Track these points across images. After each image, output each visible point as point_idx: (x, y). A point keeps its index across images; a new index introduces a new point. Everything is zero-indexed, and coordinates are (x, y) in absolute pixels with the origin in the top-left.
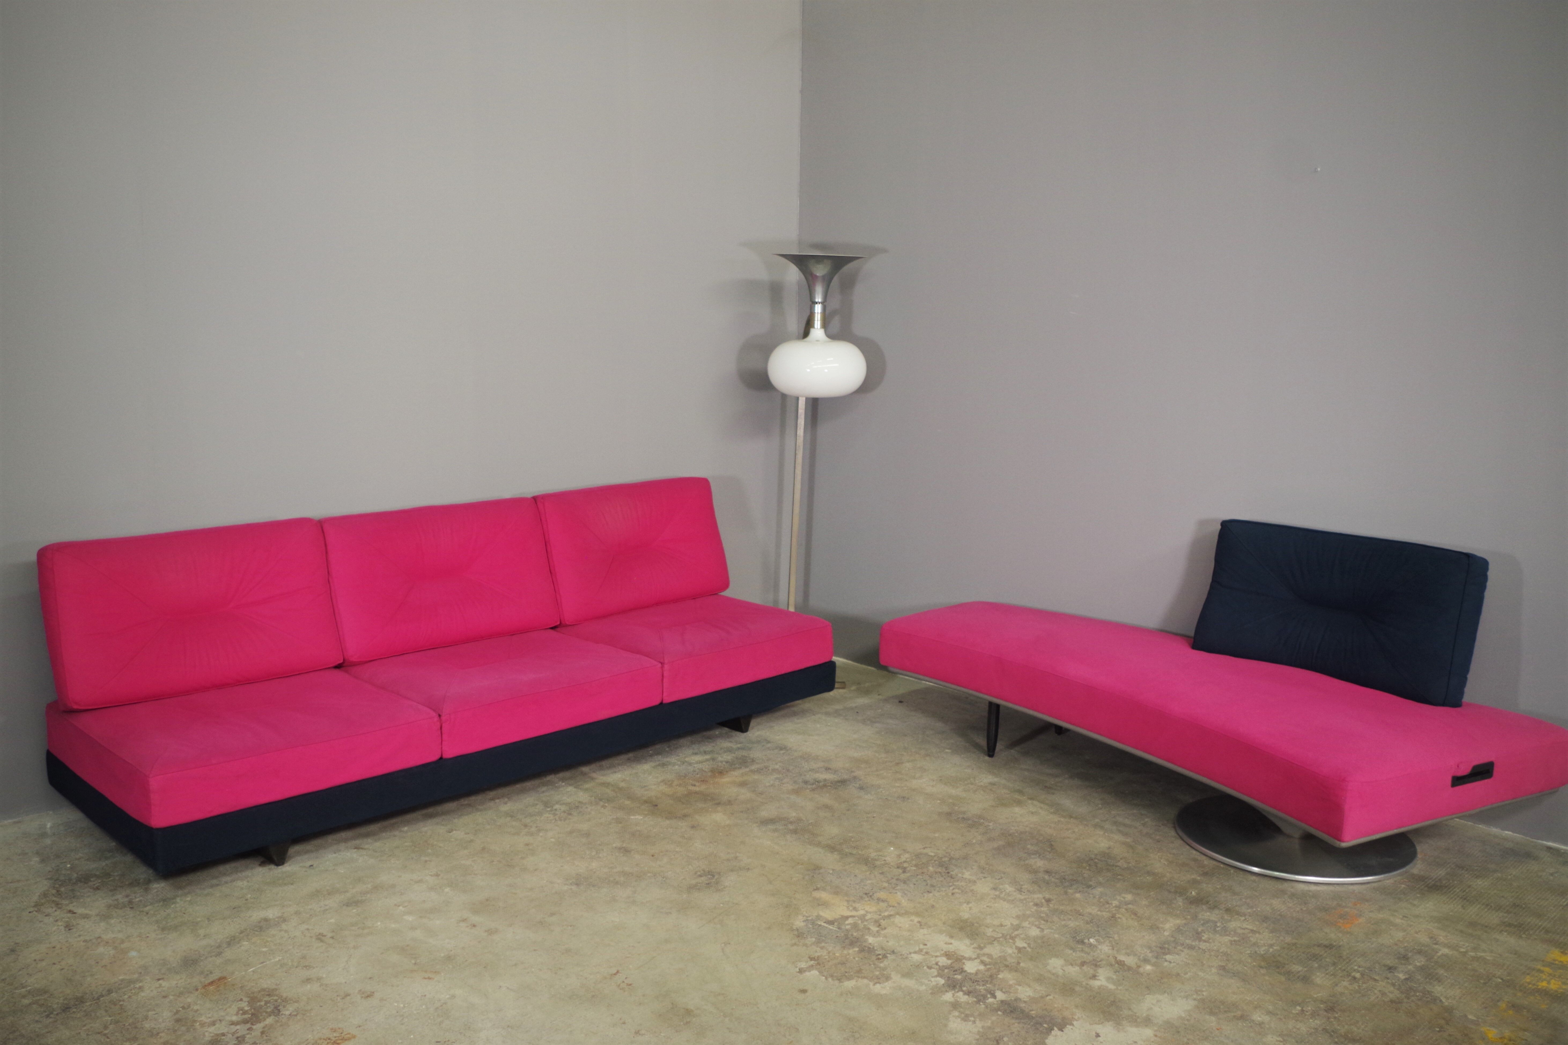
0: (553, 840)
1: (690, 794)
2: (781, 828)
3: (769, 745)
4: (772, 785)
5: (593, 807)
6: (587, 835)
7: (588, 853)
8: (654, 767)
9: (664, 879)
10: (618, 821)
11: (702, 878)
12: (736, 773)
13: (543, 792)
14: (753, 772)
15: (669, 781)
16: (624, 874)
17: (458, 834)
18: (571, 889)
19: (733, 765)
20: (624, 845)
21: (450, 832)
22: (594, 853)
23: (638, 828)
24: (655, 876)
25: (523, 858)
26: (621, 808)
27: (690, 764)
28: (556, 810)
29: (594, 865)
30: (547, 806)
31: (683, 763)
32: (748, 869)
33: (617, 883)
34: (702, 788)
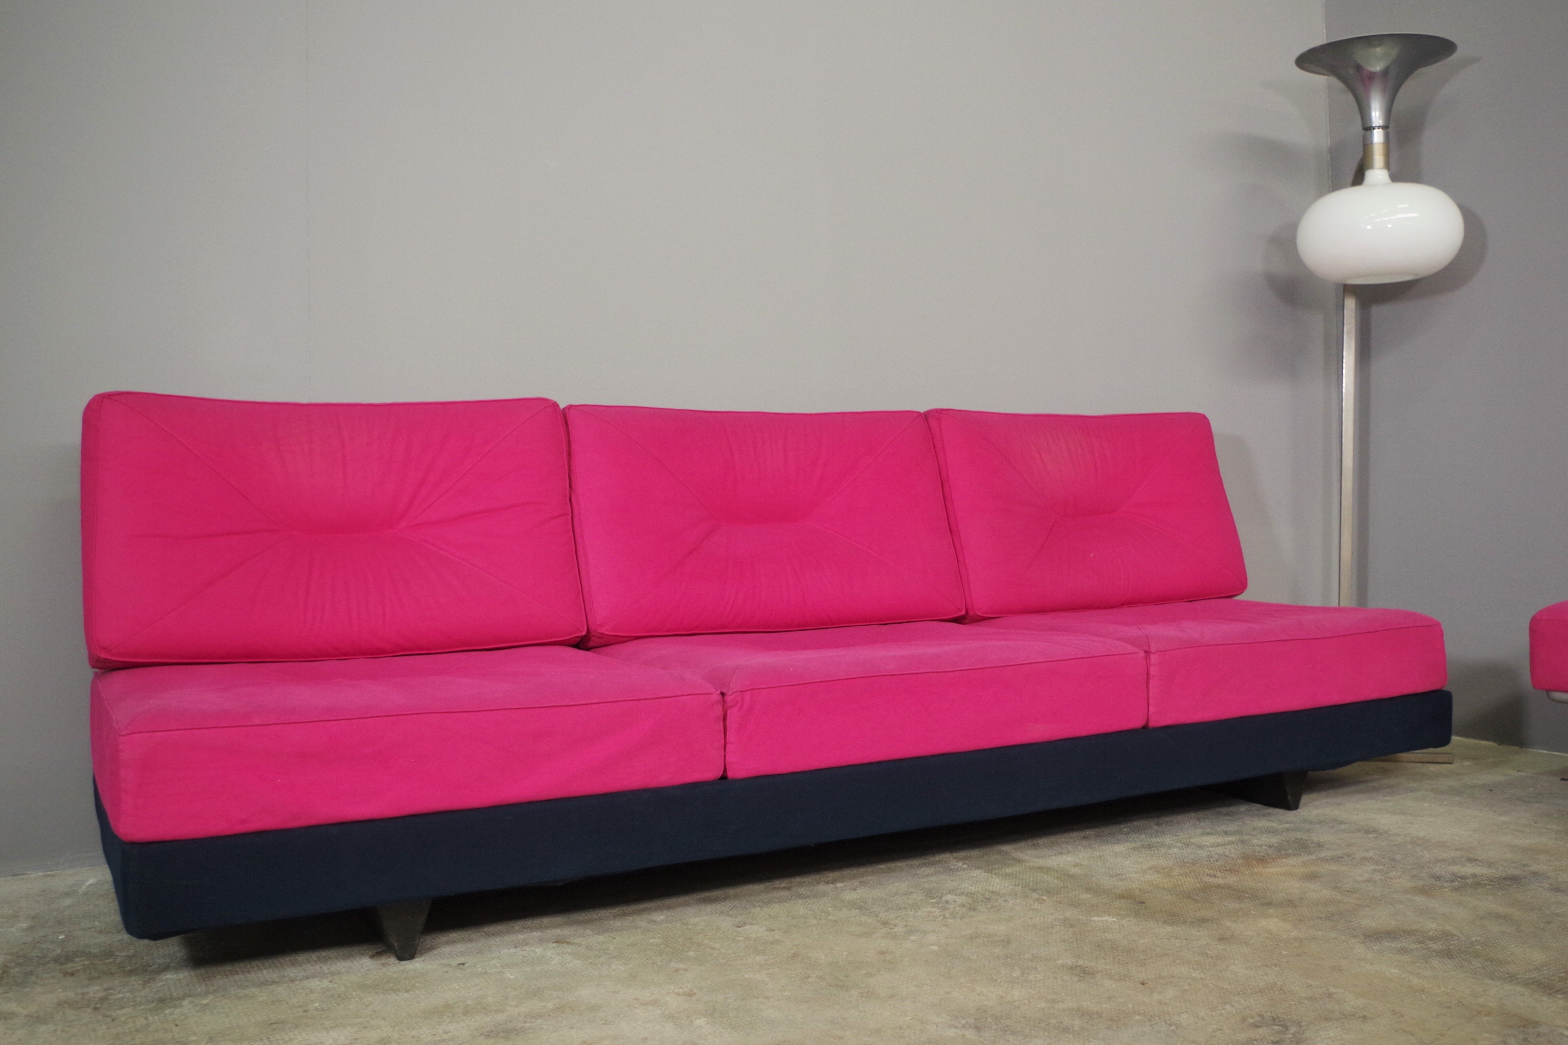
0: (935, 948)
1: (1206, 889)
2: (1413, 946)
3: (1343, 827)
4: (1369, 880)
5: (1018, 901)
6: (1006, 942)
7: (1003, 972)
8: (1134, 849)
9: (1173, 1028)
10: (1068, 923)
11: (1261, 1030)
12: (1292, 861)
13: (927, 876)
14: (1324, 860)
15: (1163, 869)
16: (1082, 1013)
17: (756, 930)
18: (963, 1036)
19: (1281, 851)
20: (1081, 962)
21: (740, 927)
22: (1017, 973)
23: (1110, 936)
24: (1150, 1020)
25: (870, 975)
26: (1074, 904)
27: (1200, 847)
28: (947, 902)
29: (1017, 993)
30: (930, 896)
31: (1187, 845)
32: (1364, 1017)
33: (1066, 1030)
34: (1232, 879)
